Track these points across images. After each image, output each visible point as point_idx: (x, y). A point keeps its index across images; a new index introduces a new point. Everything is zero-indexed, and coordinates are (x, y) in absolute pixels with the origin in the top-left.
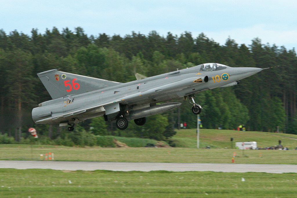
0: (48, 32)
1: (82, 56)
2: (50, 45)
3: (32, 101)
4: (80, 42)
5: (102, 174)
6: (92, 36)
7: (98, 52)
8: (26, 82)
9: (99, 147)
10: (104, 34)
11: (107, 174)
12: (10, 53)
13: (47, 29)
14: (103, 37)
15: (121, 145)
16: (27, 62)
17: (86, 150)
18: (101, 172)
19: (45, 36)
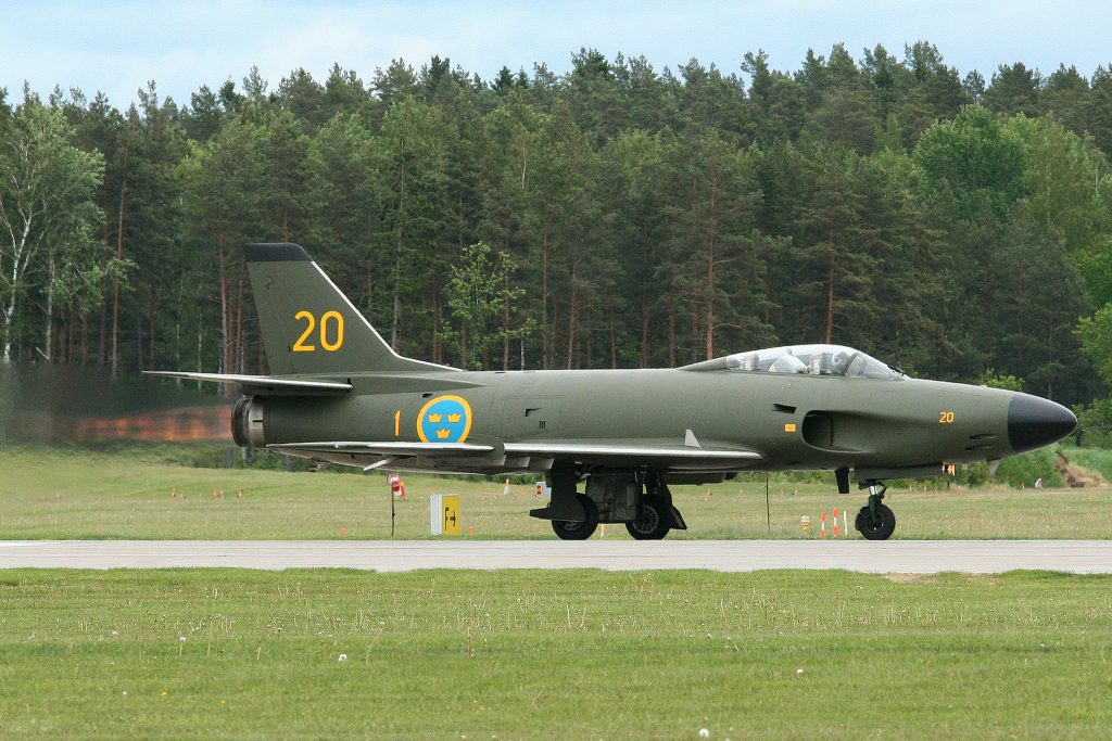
0: (812, 62)
1: (938, 152)
2: (821, 112)
3: (754, 321)
4: (928, 100)
5: (1036, 585)
6: (975, 77)
7: (993, 134)
8: (735, 251)
9: (1005, 487)
10: (1019, 67)
11: (1054, 584)
12: (674, 146)
13: (810, 53)
14: (1016, 80)
15: (1084, 480)
16: (739, 178)
17: (956, 498)
18: (1031, 579)
19: (799, 77)
